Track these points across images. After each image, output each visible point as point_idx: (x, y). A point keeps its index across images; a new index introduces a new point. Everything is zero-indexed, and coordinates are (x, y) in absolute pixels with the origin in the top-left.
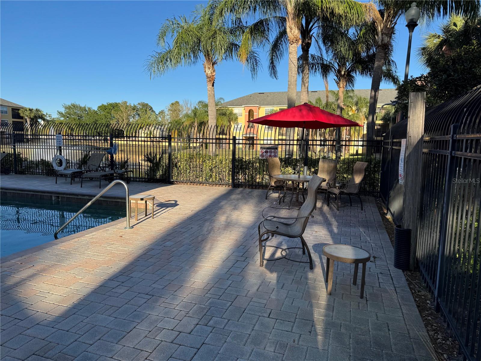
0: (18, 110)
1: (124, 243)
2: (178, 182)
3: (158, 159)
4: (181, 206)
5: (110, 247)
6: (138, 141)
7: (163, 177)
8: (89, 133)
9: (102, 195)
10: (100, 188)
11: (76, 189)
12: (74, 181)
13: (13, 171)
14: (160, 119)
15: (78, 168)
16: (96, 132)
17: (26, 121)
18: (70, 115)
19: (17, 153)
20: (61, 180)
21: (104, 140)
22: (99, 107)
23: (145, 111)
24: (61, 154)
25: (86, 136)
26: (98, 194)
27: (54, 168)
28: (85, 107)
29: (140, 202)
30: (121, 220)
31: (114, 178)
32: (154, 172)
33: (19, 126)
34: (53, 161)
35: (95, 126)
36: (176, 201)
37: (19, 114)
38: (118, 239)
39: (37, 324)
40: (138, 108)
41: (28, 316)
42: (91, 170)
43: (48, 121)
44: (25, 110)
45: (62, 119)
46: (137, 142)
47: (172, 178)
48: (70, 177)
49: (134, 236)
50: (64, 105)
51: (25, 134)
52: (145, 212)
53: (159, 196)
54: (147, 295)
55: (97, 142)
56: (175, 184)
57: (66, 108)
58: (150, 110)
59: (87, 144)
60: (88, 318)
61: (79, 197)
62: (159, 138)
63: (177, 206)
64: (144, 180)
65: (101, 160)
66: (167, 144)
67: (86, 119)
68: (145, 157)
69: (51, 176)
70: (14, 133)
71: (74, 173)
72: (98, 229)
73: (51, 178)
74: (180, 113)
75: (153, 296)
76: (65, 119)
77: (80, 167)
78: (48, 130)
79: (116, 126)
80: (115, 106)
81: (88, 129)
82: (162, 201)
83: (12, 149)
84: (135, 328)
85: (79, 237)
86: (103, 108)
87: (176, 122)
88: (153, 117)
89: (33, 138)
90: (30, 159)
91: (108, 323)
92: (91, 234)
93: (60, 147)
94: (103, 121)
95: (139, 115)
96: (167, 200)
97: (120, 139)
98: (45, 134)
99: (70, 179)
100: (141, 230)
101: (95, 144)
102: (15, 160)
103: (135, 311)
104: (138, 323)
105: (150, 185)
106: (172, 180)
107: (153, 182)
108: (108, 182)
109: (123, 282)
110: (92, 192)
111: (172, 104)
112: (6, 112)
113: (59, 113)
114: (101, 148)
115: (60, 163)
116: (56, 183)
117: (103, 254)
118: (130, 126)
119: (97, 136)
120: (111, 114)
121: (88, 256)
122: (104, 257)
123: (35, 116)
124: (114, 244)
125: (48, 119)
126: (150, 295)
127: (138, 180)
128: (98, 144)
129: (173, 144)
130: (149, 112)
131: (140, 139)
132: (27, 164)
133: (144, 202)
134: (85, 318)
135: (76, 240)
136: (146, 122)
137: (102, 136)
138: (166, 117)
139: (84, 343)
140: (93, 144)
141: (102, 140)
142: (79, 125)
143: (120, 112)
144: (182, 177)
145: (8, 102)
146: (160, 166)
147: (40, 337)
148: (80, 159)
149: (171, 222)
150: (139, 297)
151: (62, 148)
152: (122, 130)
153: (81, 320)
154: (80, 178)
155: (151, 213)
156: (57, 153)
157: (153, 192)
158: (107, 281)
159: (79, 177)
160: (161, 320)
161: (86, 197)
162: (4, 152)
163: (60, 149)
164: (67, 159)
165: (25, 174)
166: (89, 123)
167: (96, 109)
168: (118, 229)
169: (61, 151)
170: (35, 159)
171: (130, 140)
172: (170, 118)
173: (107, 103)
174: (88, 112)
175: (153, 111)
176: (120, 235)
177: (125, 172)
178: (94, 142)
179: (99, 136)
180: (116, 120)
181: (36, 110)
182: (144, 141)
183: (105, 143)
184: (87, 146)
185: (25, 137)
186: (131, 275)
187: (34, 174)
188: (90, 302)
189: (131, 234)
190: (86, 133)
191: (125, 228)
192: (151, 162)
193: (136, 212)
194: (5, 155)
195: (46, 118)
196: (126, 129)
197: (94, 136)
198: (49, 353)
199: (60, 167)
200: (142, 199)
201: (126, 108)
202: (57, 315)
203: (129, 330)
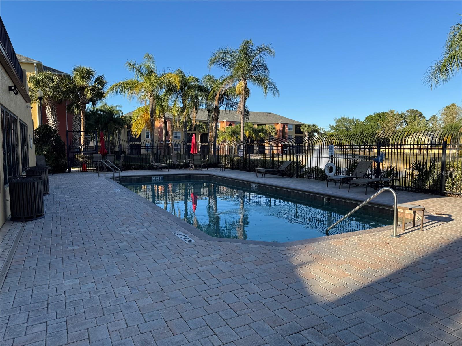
0: (300, 126)
1: (391, 251)
2: (452, 194)
3: (428, 168)
4: (457, 222)
5: (376, 252)
6: (404, 149)
7: (433, 188)
8: (355, 143)
9: (369, 201)
10: (366, 194)
11: (344, 193)
12: (342, 186)
13: (295, 175)
14: (431, 125)
15: (346, 175)
16: (362, 141)
17: (305, 135)
18: (340, 128)
19: (299, 161)
20: (331, 185)
21: (369, 149)
22: (366, 118)
23: (413, 118)
24: (332, 162)
25: (352, 146)
26: (366, 200)
27: (326, 174)
28: (353, 119)
29: (408, 211)
30: (387, 227)
31: (380, 185)
32: (423, 181)
33: (299, 140)
34: (325, 168)
35: (361, 137)
36: (450, 216)
37: (300, 129)
38: (384, 245)
39: (315, 303)
40: (406, 115)
41: (309, 295)
42: (358, 176)
43: (321, 134)
44: (305, 126)
45: (333, 131)
46: (402, 151)
47: (445, 189)
48: (338, 182)
49: (401, 245)
50: (335, 119)
51: (304, 145)
52: (412, 223)
53: (429, 207)
54: (417, 309)
55: (362, 151)
56: (449, 196)
57: (337, 122)
58: (419, 116)
59: (353, 153)
60: (357, 312)
61: (347, 201)
62: (428, 145)
63: (451, 221)
64: (410, 189)
65: (367, 168)
66: (441, 151)
67: (353, 131)
68: (413, 165)
69: (323, 181)
70: (298, 145)
71: (343, 179)
72: (365, 232)
73: (322, 182)
74: (457, 116)
75: (424, 312)
76: (335, 131)
77: (347, 174)
78: (321, 141)
79: (382, 135)
80: (381, 116)
81: (355, 139)
82: (433, 214)
83: (296, 158)
84: (403, 338)
85: (347, 237)
86: (370, 118)
87: (451, 127)
88: (422, 123)
89: (309, 149)
90: (308, 166)
91: (376, 323)
92: (358, 236)
93: (332, 156)
94: (369, 131)
95: (406, 122)
96: (439, 213)
97: (385, 148)
98: (319, 145)
99: (339, 184)
100: (408, 240)
101: (361, 153)
102: (297, 167)
103: (404, 321)
104: (407, 335)
105: (418, 195)
106: (445, 192)
107: (421, 192)
108: (373, 189)
109: (390, 289)
110: (358, 197)
111: (448, 107)
112: (291, 129)
113: (331, 126)
114: (366, 156)
115: (331, 170)
116: (327, 187)
117: (370, 257)
118: (396, 134)
119: (362, 145)
120: (377, 124)
121: (356, 256)
122: (371, 260)
123: (312, 130)
124: (380, 249)
125: (322, 132)
126: (421, 310)
127: (404, 189)
128: (363, 153)
129: (448, 151)
130: (418, 119)
131: (405, 147)
132: (306, 170)
133: (412, 212)
134: (354, 311)
135: (345, 239)
136: (414, 129)
137: (367, 145)
138: (438, 122)
139: (354, 333)
140: (358, 153)
141: (367, 149)
142: (347, 136)
143: (387, 121)
144: (458, 189)
145: (293, 121)
146: (431, 176)
147: (317, 315)
148: (348, 167)
149: (444, 238)
150: (408, 308)
151: (334, 156)
152: (387, 139)
153: (351, 312)
154: (348, 183)
155: (420, 225)
156: (329, 161)
157: (422, 203)
158: (374, 283)
159: (346, 183)
160: (434, 340)
161: (353, 201)
162: (290, 160)
163: (331, 158)
164: (336, 167)
165: (304, 178)
166: (356, 134)
167: (363, 120)
168: (385, 235)
169: (332, 159)
170: (311, 166)
171: (396, 148)
172: (443, 123)
173: (374, 114)
174: (355, 124)
175: (423, 117)
176: (387, 242)
177: (390, 180)
178: (360, 151)
179: (364, 146)
180: (382, 129)
181: (313, 125)
182: (411, 149)
183: (369, 152)
184: (353, 155)
185: (303, 148)
186: (398, 284)
187: (310, 178)
188: (358, 298)
189: (397, 242)
190: (353, 143)
191: (392, 236)
192: (419, 171)
193: (403, 221)
194: (290, 162)
195: (320, 131)
196: (392, 137)
197: (360, 146)
198: (325, 331)
199: (331, 173)
200: (410, 209)
201: (393, 117)
202: (331, 301)
203: (398, 338)
